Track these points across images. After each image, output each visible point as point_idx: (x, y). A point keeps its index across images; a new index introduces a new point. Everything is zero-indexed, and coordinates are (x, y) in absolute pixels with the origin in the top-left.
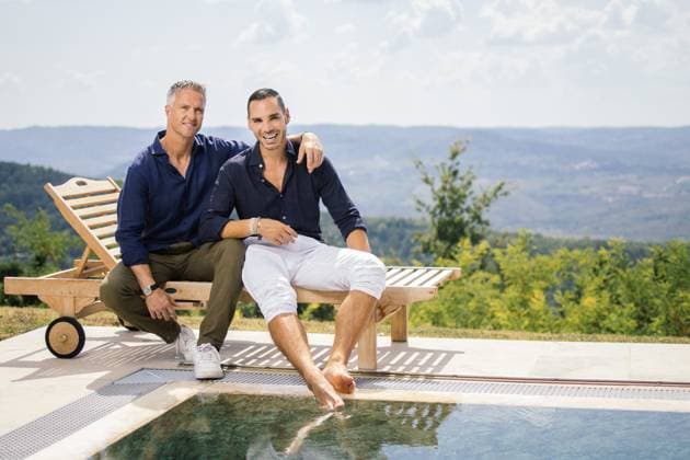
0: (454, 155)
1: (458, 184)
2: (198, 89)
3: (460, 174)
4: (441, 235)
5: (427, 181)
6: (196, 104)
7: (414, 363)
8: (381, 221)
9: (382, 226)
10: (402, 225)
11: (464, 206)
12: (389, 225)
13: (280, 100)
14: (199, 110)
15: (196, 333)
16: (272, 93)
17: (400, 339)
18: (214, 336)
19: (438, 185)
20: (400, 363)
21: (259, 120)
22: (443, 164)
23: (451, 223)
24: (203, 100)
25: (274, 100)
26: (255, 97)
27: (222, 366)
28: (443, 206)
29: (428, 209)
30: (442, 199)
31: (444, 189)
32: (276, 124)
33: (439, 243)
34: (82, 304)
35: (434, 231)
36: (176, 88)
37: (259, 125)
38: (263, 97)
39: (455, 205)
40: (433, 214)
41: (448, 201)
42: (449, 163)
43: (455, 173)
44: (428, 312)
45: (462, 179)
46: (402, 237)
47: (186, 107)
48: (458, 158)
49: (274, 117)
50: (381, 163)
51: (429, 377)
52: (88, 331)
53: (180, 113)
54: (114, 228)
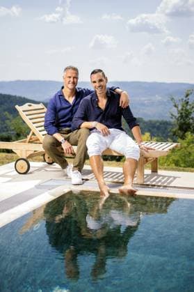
0: (187, 95)
1: (188, 107)
2: (75, 69)
3: (190, 103)
4: (181, 128)
5: (175, 106)
6: (74, 75)
7: (160, 181)
8: (158, 121)
9: (158, 124)
10: (166, 124)
11: (190, 117)
12: (161, 124)
13: (103, 73)
14: (76, 78)
15: (72, 166)
16: (100, 71)
17: (155, 171)
18: (79, 167)
19: (180, 108)
20: (154, 181)
21: (95, 82)
22: (182, 99)
23: (185, 123)
24: (77, 74)
25: (101, 74)
26: (93, 73)
27: (83, 179)
28: (182, 117)
29: (175, 117)
30: (181, 113)
31: (182, 109)
32: (102, 83)
33: (179, 132)
34: (29, 153)
35: (178, 127)
36: (66, 69)
37: (95, 84)
38: (96, 72)
39: (187, 116)
40: (178, 119)
41: (184, 114)
42: (185, 99)
43: (187, 103)
44: (174, 160)
45: (190, 105)
46: (166, 129)
47: (70, 77)
48: (189, 97)
49: (101, 80)
50: (158, 98)
51: (165, 187)
52: (32, 164)
53: (68, 80)
54: (43, 124)
